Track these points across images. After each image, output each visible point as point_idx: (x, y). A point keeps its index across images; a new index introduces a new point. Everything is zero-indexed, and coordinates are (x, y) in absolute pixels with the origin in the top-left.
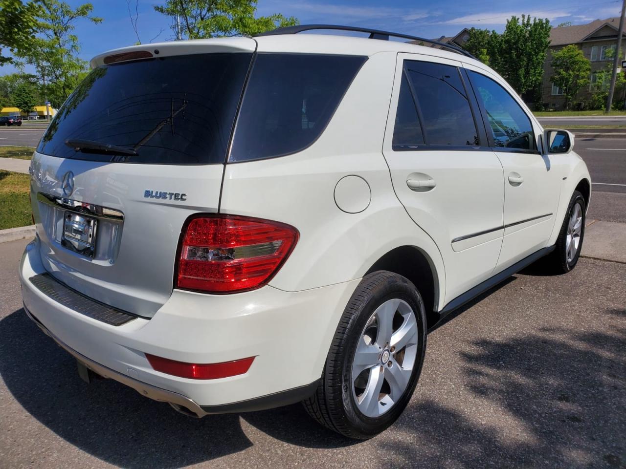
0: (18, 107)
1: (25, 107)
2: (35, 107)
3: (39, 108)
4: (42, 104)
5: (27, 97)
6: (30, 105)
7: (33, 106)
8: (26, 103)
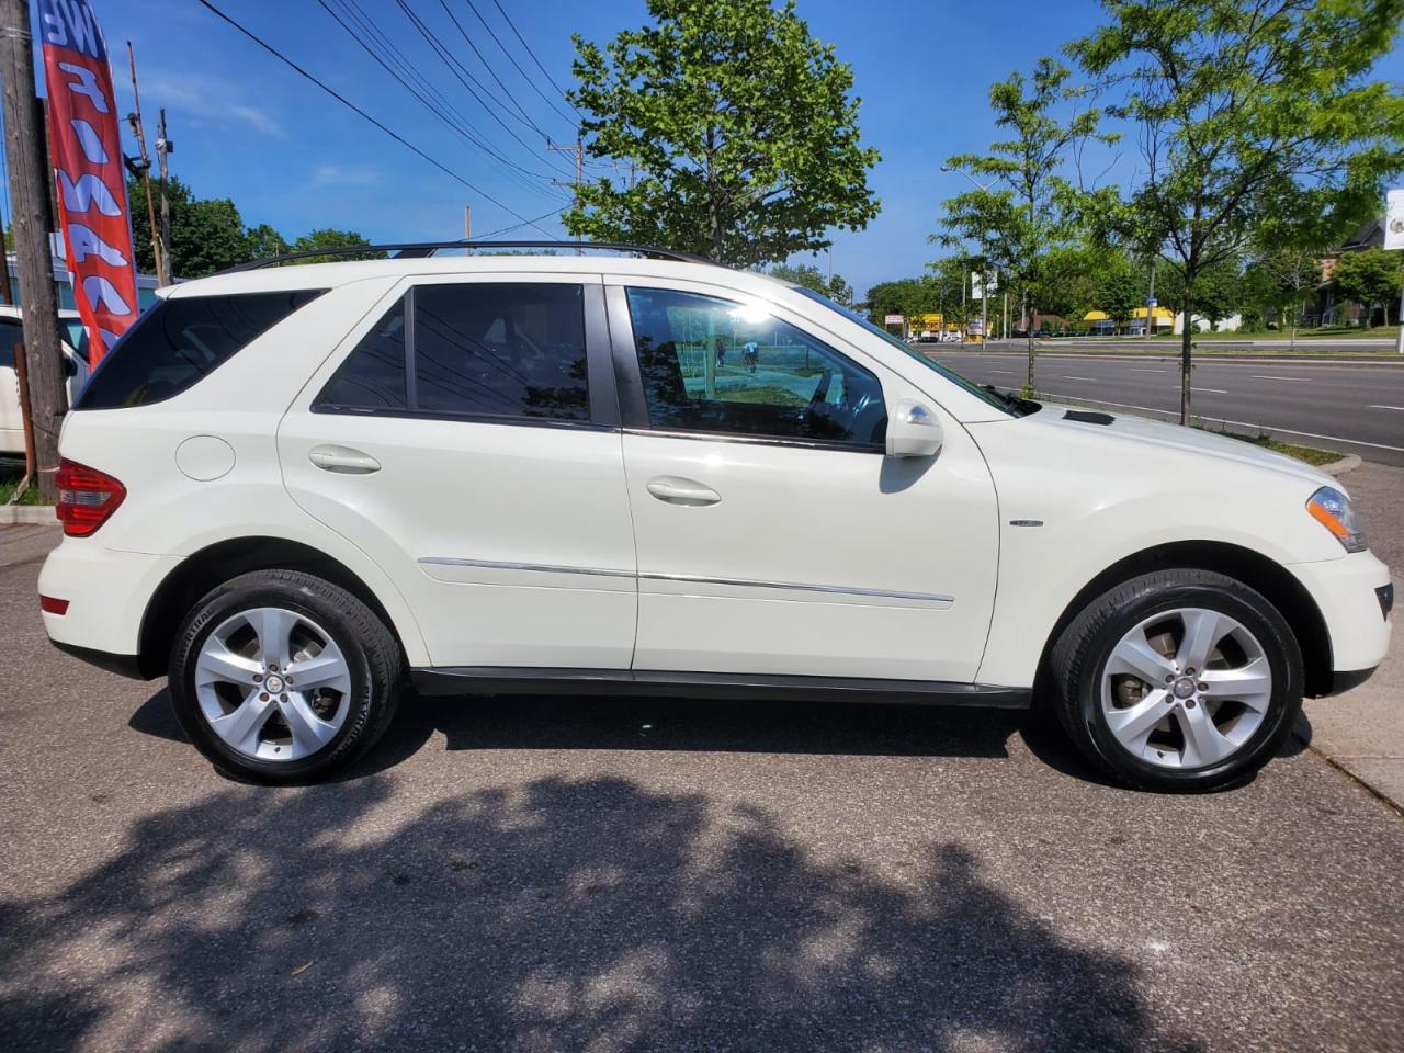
0: (1105, 310)
1: (1116, 309)
2: (1135, 311)
3: (1143, 312)
4: (1145, 304)
5: (1125, 289)
6: (1126, 305)
7: (1131, 308)
8: (1120, 302)
